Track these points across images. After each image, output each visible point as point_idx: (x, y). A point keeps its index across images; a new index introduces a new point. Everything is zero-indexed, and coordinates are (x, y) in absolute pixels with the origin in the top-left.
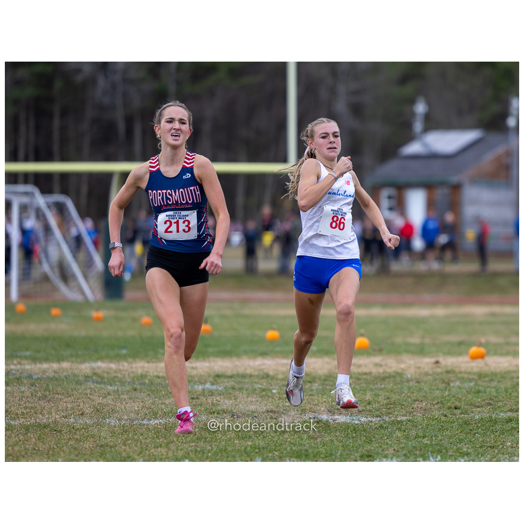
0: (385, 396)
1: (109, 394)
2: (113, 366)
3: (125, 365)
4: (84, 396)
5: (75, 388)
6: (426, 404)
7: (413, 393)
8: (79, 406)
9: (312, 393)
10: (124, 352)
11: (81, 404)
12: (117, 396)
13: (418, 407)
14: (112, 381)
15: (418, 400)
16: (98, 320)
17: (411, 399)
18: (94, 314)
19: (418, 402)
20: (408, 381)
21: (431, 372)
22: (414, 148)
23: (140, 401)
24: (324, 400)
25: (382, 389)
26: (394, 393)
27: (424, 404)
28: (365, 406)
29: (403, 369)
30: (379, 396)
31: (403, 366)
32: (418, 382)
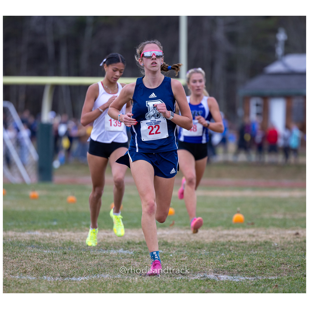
0: (258, 260)
1: (45, 256)
2: (48, 235)
3: (56, 234)
4: (26, 258)
5: (19, 252)
6: (290, 267)
7: (279, 258)
8: (23, 265)
9: (201, 257)
10: (55, 223)
11: (24, 264)
12: (51, 258)
13: (284, 269)
14: (47, 246)
15: (283, 264)
16: (34, 198)
17: (279, 263)
18: (31, 194)
19: (283, 265)
20: (275, 248)
21: (293, 242)
22: (276, 67)
23: (69, 262)
24: (211, 263)
25: (255, 255)
26: (265, 258)
27: (288, 266)
28: (243, 268)
29: (270, 239)
30: (253, 260)
31: (271, 236)
32: (283, 249)
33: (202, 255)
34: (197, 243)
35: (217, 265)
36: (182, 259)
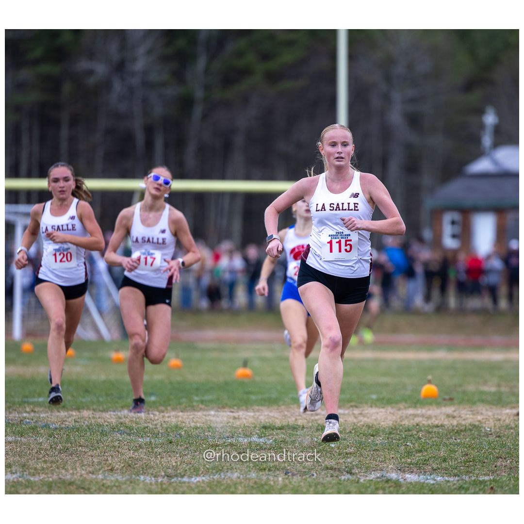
0: (462, 452)
1: (140, 447)
3: (155, 414)
4: (112, 449)
5: (100, 440)
6: (511, 462)
7: (494, 449)
8: (107, 460)
9: (377, 448)
10: (153, 399)
11: (110, 459)
12: (150, 450)
13: (502, 465)
14: (143, 432)
15: (501, 458)
16: (118, 361)
17: (494, 456)
18: (114, 355)
19: (501, 460)
20: (487, 435)
21: (512, 425)
23: (178, 455)
24: (392, 456)
25: (458, 444)
26: (473, 449)
27: (508, 462)
28: (440, 464)
29: (479, 421)
30: (456, 452)
31: (479, 418)
32: (499, 437)
33: (377, 444)
34: (369, 427)
35: (401, 460)
36: (348, 450)
